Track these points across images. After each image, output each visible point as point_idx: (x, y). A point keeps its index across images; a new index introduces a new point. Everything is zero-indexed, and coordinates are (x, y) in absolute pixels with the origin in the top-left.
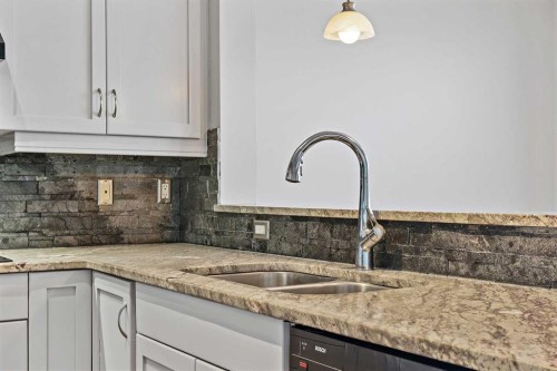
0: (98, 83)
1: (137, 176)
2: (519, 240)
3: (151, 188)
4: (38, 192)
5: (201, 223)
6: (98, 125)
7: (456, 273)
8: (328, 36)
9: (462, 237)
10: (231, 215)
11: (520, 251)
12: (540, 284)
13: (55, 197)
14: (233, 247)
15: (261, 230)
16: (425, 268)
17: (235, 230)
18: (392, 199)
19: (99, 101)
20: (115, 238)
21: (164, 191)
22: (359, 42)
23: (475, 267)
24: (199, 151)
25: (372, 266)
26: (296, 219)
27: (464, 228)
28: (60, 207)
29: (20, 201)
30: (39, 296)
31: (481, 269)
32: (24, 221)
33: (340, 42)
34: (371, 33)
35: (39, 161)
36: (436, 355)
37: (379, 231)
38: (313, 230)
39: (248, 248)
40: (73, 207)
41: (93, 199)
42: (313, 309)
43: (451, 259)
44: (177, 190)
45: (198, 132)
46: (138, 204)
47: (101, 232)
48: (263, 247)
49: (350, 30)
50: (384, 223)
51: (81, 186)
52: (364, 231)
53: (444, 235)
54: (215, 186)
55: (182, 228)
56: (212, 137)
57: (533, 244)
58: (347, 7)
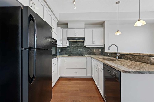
0: (93, 41)
1: (97, 49)
2: (136, 56)
3: (99, 50)
4: (89, 51)
5: (103, 54)
6: (93, 45)
7: (128, 60)
8: (116, 34)
9: (129, 56)
10: (106, 53)
11: (136, 58)
12: (138, 62)
13: (90, 51)
14: (106, 56)
15: (108, 54)
16: (124, 59)
17: (106, 54)
18: (121, 51)
19: (93, 42)
20: (95, 55)
21: (100, 50)
22: (120, 35)
23: (130, 59)
24: (103, 47)
25: (118, 58)
26: (112, 53)
27: (129, 55)
28: (91, 52)
29: (87, 51)
30: (87, 59)
31: (131, 59)
32: (87, 53)
33: (117, 35)
34: (121, 33)
35: (89, 48)
36: (113, 67)
37: (119, 55)
38: (113, 54)
39: (107, 56)
40: (92, 52)
41: (93, 51)
42: (107, 62)
43: (127, 58)
44: (101, 50)
45: (103, 45)
46: (98, 52)
47: (94, 54)
48: (109, 56)
49: (118, 33)
50: (120, 54)
51: (92, 50)
52: (117, 54)
53: (127, 55)
54: (105, 50)
55: (102, 54)
56: (104, 45)
57: (137, 57)
58: (118, 31)
